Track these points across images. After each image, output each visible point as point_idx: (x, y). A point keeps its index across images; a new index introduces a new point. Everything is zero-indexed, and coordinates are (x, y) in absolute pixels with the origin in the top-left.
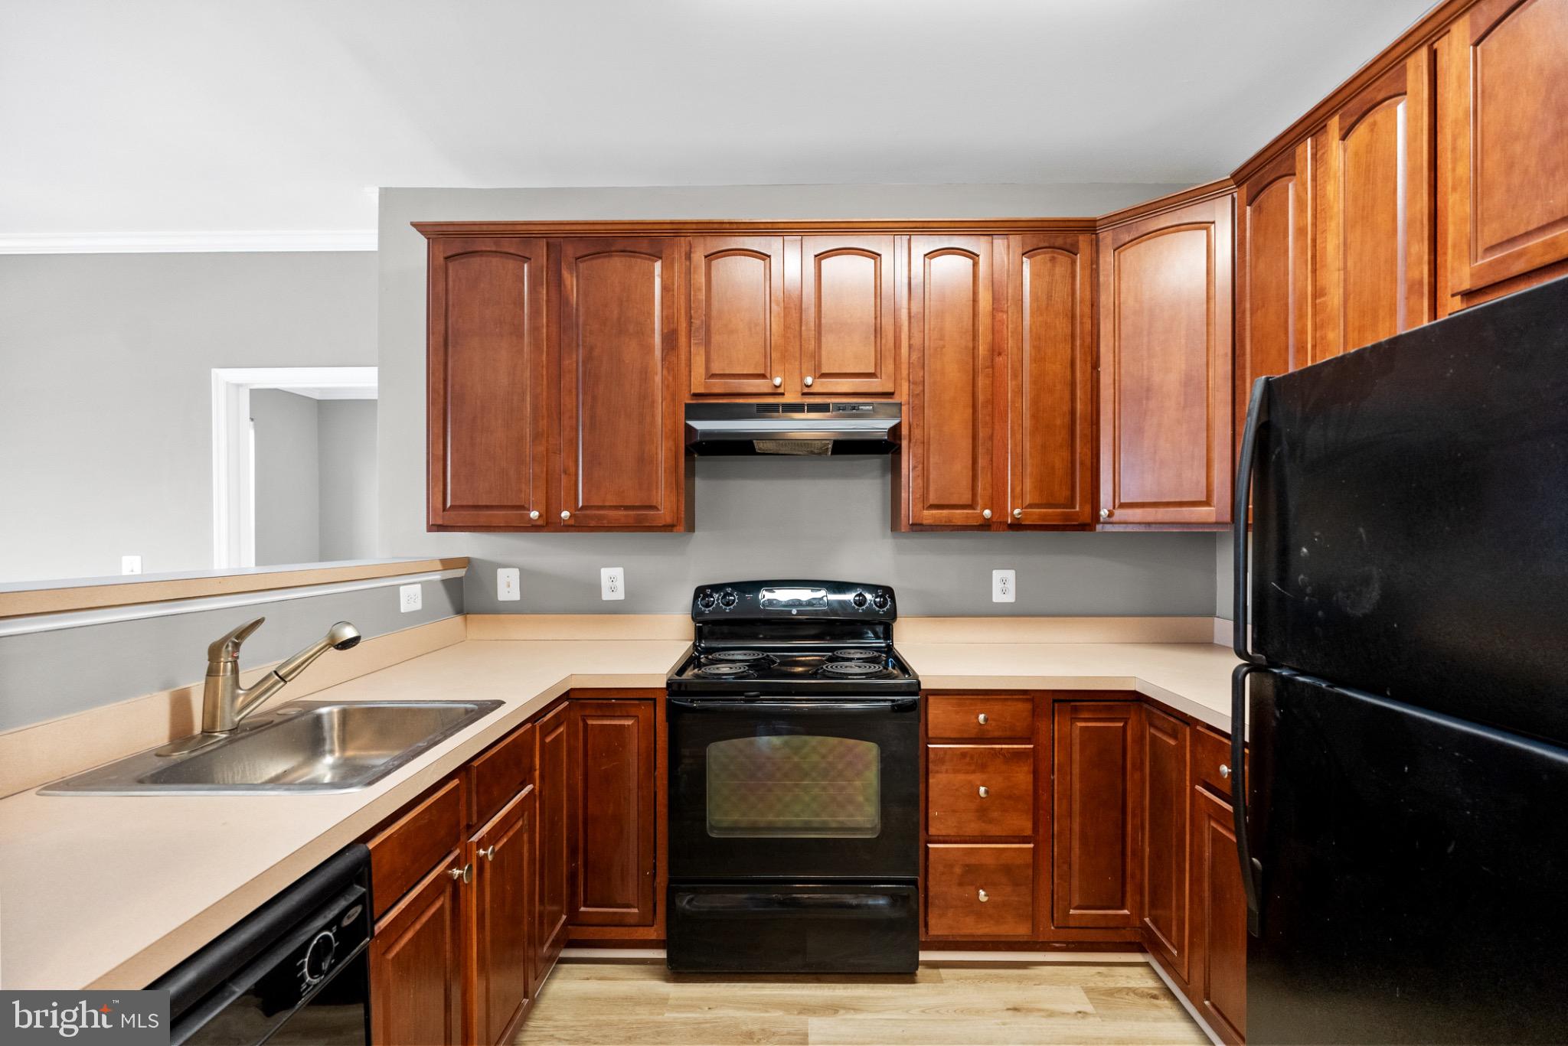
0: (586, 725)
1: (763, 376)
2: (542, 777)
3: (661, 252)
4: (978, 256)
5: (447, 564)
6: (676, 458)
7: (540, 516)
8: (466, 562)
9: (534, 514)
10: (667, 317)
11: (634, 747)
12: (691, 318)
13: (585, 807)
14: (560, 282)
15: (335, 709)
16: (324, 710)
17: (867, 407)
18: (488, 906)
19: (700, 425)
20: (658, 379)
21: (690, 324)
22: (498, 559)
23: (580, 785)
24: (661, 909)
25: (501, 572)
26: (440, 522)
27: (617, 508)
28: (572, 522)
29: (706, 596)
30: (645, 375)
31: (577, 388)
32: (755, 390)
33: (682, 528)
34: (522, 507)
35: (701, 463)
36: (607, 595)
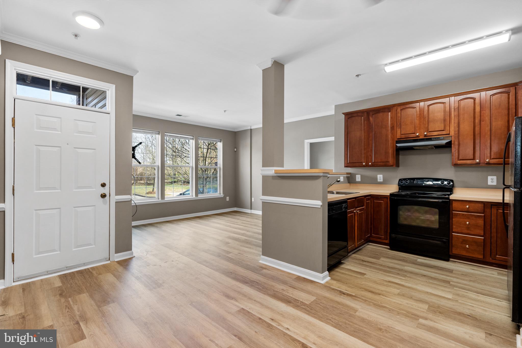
0: (374, 202)
1: (414, 133)
2: (366, 206)
3: (390, 111)
4: (475, 98)
5: (347, 174)
6: (394, 152)
7: (365, 164)
8: (350, 174)
9: (364, 164)
10: (392, 124)
11: (383, 206)
12: (397, 123)
13: (374, 216)
14: (369, 119)
15: (336, 192)
16: (334, 192)
17: (442, 138)
18: (358, 219)
19: (398, 145)
20: (390, 136)
21: (397, 124)
22: (357, 173)
23: (373, 212)
24: (388, 237)
25: (357, 176)
26: (346, 166)
27: (381, 162)
28: (371, 165)
29: (401, 181)
30: (387, 136)
31: (373, 139)
32: (412, 136)
33: (395, 166)
34: (362, 163)
35: (401, 152)
36: (379, 181)
